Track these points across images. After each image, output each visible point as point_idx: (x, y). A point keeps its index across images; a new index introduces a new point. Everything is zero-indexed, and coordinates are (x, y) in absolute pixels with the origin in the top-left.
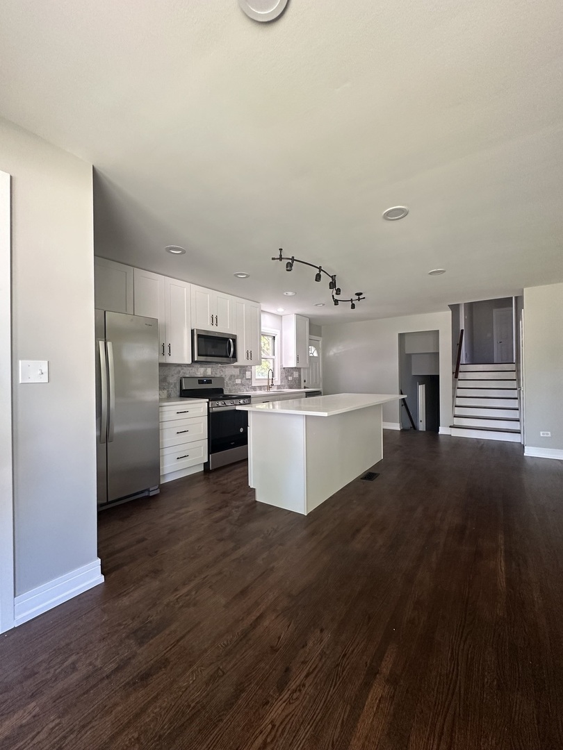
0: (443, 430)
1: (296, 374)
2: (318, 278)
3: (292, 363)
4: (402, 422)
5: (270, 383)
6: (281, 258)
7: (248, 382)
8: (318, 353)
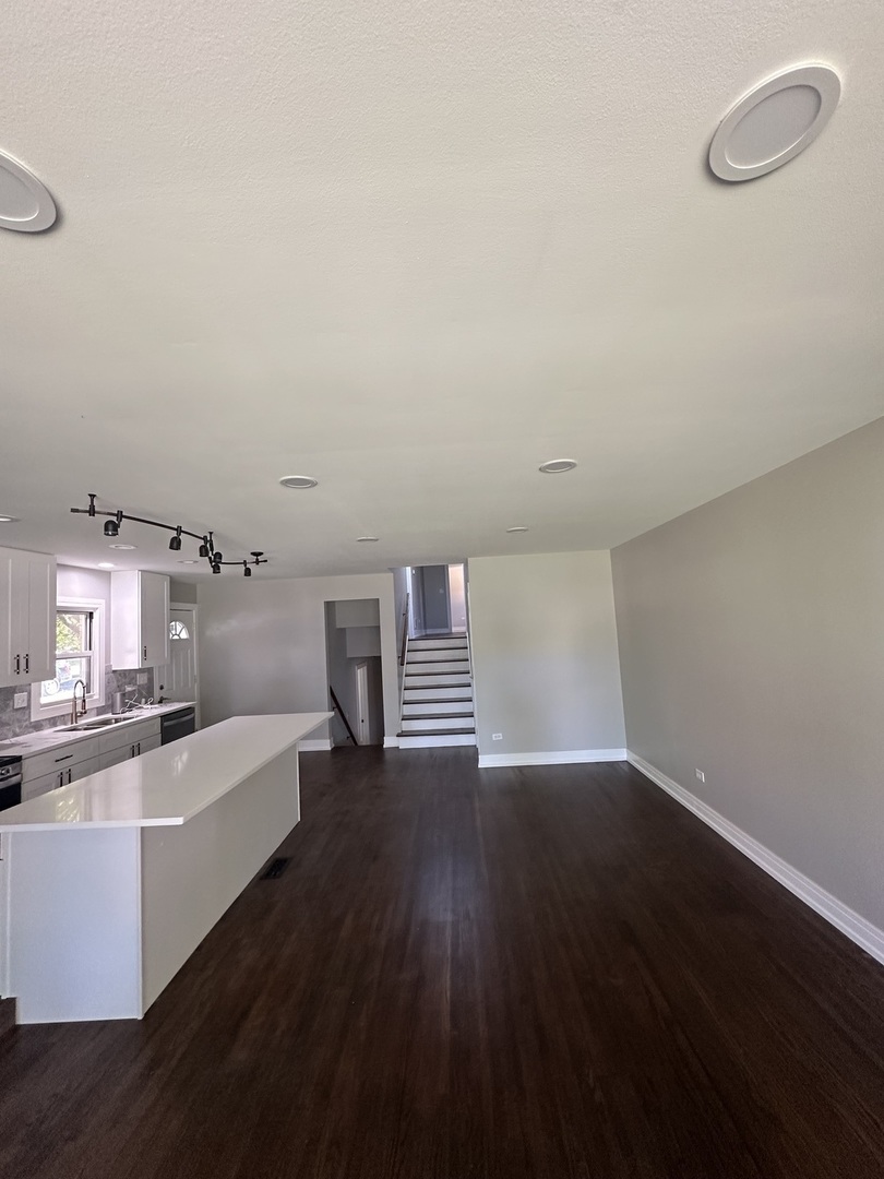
0: (389, 742)
1: (142, 679)
2: (175, 544)
3: (132, 661)
4: (333, 735)
5: (79, 709)
6: (92, 512)
7: (18, 715)
8: (190, 632)
